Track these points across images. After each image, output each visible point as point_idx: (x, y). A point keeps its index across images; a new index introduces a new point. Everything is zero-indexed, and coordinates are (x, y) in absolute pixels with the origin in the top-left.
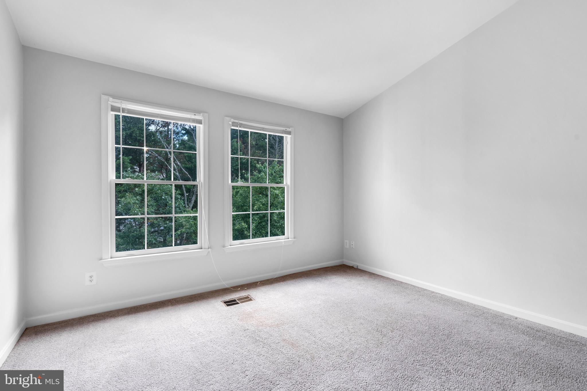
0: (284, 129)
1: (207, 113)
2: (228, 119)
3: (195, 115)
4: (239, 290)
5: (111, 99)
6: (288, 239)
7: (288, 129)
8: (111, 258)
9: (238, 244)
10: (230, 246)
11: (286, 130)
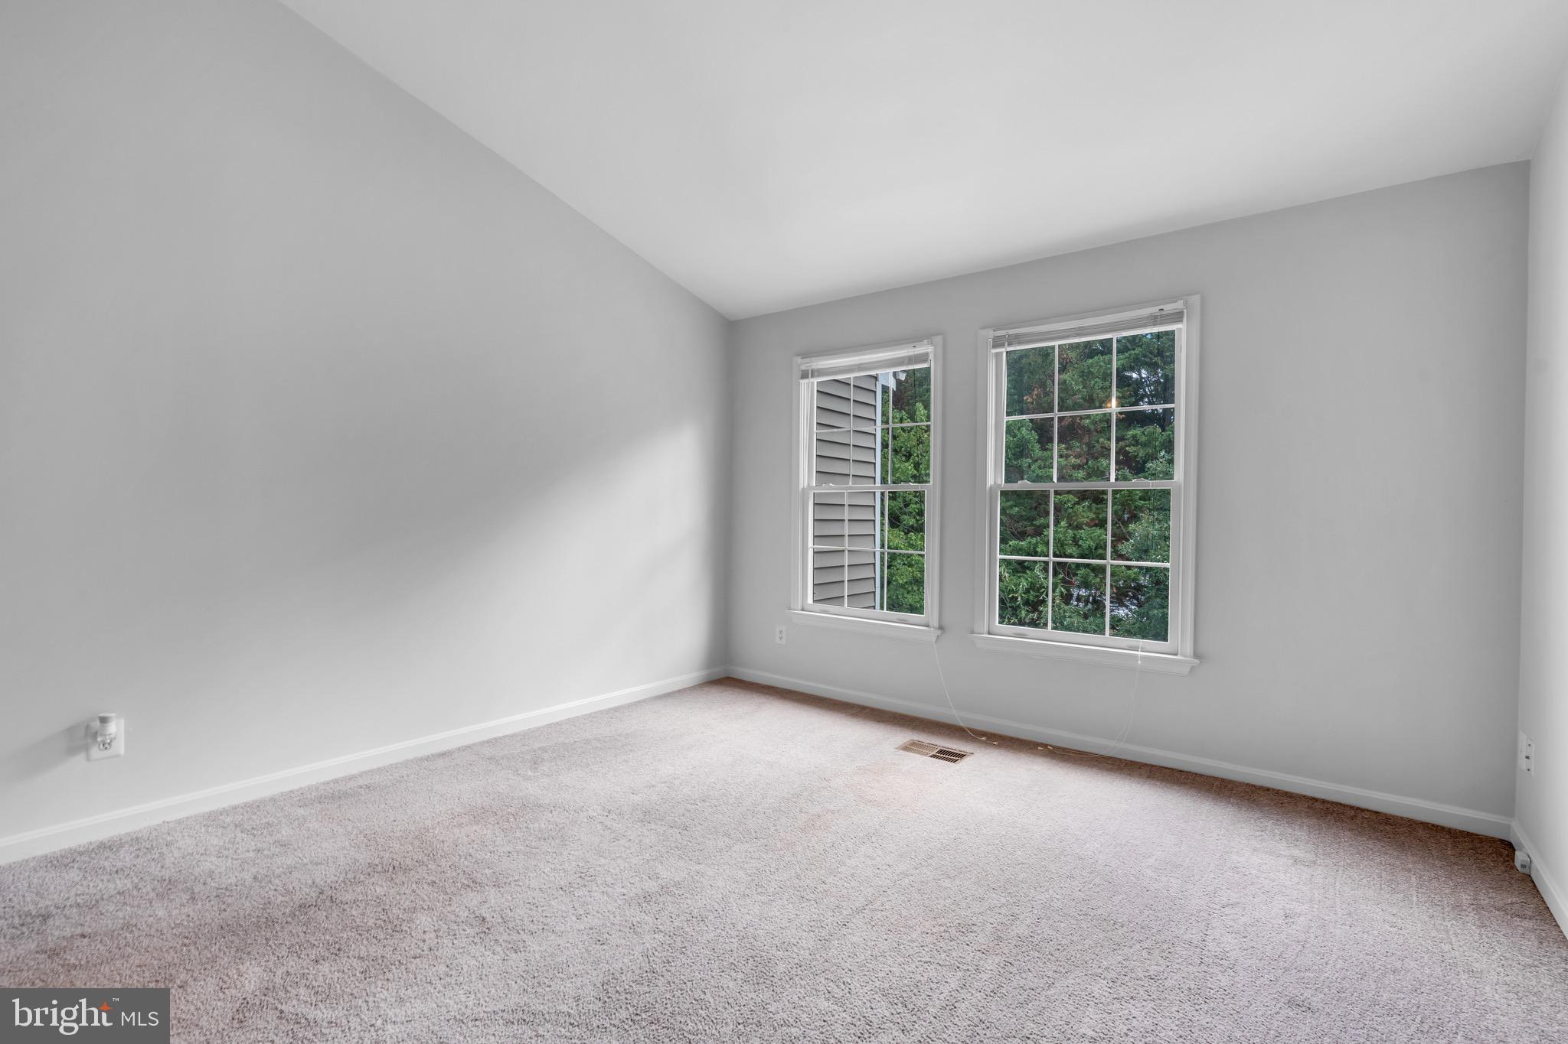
0: (1154, 310)
1: (939, 335)
2: (984, 332)
3: (914, 347)
4: (982, 742)
5: (799, 360)
6: (1176, 655)
7: (1169, 308)
8: (803, 610)
9: (1010, 633)
10: (989, 633)
11: (1163, 313)
